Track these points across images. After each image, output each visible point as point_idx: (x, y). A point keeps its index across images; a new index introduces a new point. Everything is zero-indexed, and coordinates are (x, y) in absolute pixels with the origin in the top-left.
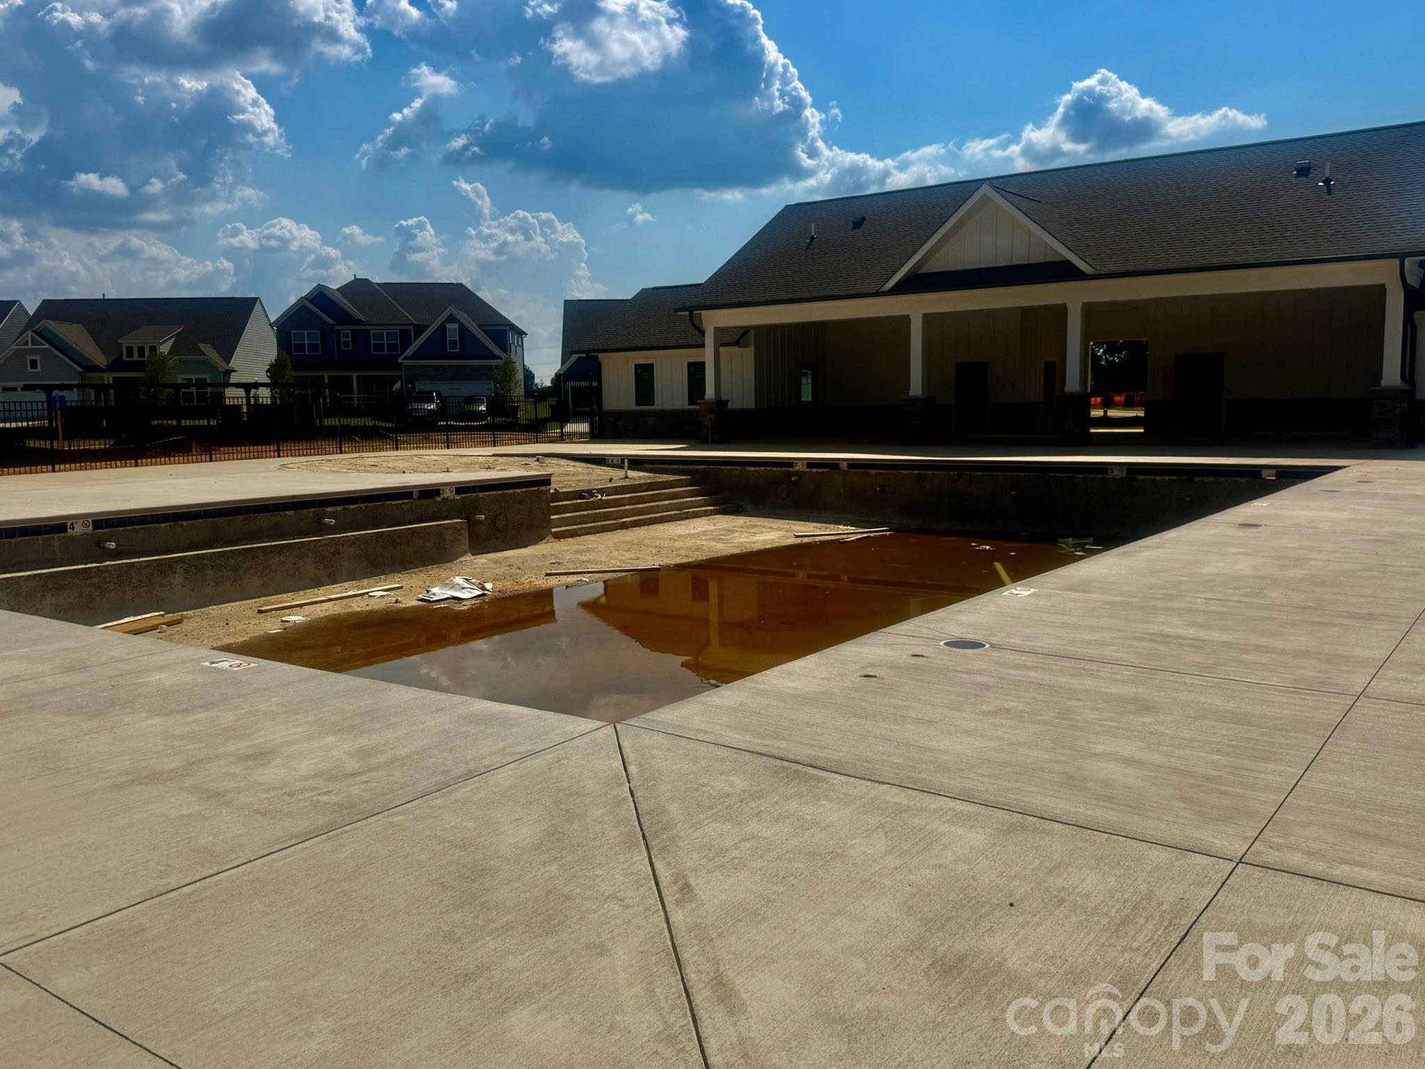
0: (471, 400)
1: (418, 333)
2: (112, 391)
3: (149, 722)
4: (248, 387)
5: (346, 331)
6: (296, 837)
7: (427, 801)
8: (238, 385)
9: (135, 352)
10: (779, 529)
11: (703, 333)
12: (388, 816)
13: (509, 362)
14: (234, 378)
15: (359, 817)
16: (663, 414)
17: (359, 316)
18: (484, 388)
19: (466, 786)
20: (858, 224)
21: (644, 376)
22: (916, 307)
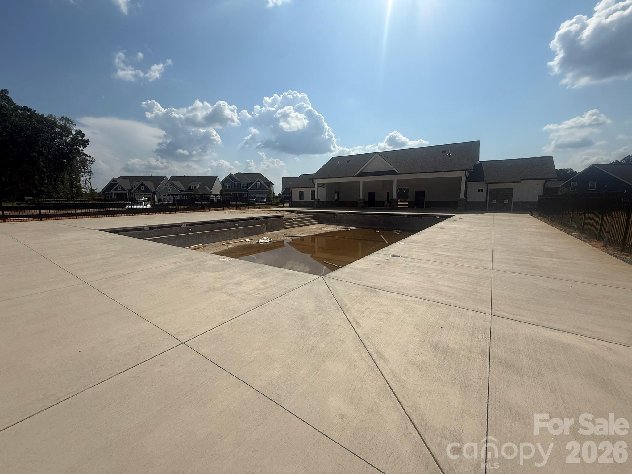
0: (262, 198)
1: (251, 184)
2: (186, 196)
3: (210, 274)
4: (216, 195)
5: (236, 184)
6: (254, 306)
7: (284, 297)
8: (214, 195)
9: (191, 188)
10: (333, 227)
11: (315, 184)
12: (275, 301)
13: (271, 190)
14: (212, 194)
15: (268, 301)
16: (305, 202)
17: (239, 180)
18: (265, 196)
19: (292, 293)
20: (348, 162)
21: (301, 193)
22: (361, 179)
